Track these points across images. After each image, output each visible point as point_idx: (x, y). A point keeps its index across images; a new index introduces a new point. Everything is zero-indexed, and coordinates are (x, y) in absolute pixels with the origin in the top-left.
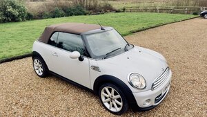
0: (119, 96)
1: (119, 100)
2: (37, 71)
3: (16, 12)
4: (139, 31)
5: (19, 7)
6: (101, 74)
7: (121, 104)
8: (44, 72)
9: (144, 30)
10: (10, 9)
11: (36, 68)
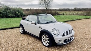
0: (48, 38)
1: (48, 40)
2: (21, 32)
3: (19, 14)
4: (68, 21)
5: (20, 12)
6: (42, 29)
7: (49, 42)
8: (23, 32)
9: (70, 21)
10: (17, 13)
11: (21, 30)
